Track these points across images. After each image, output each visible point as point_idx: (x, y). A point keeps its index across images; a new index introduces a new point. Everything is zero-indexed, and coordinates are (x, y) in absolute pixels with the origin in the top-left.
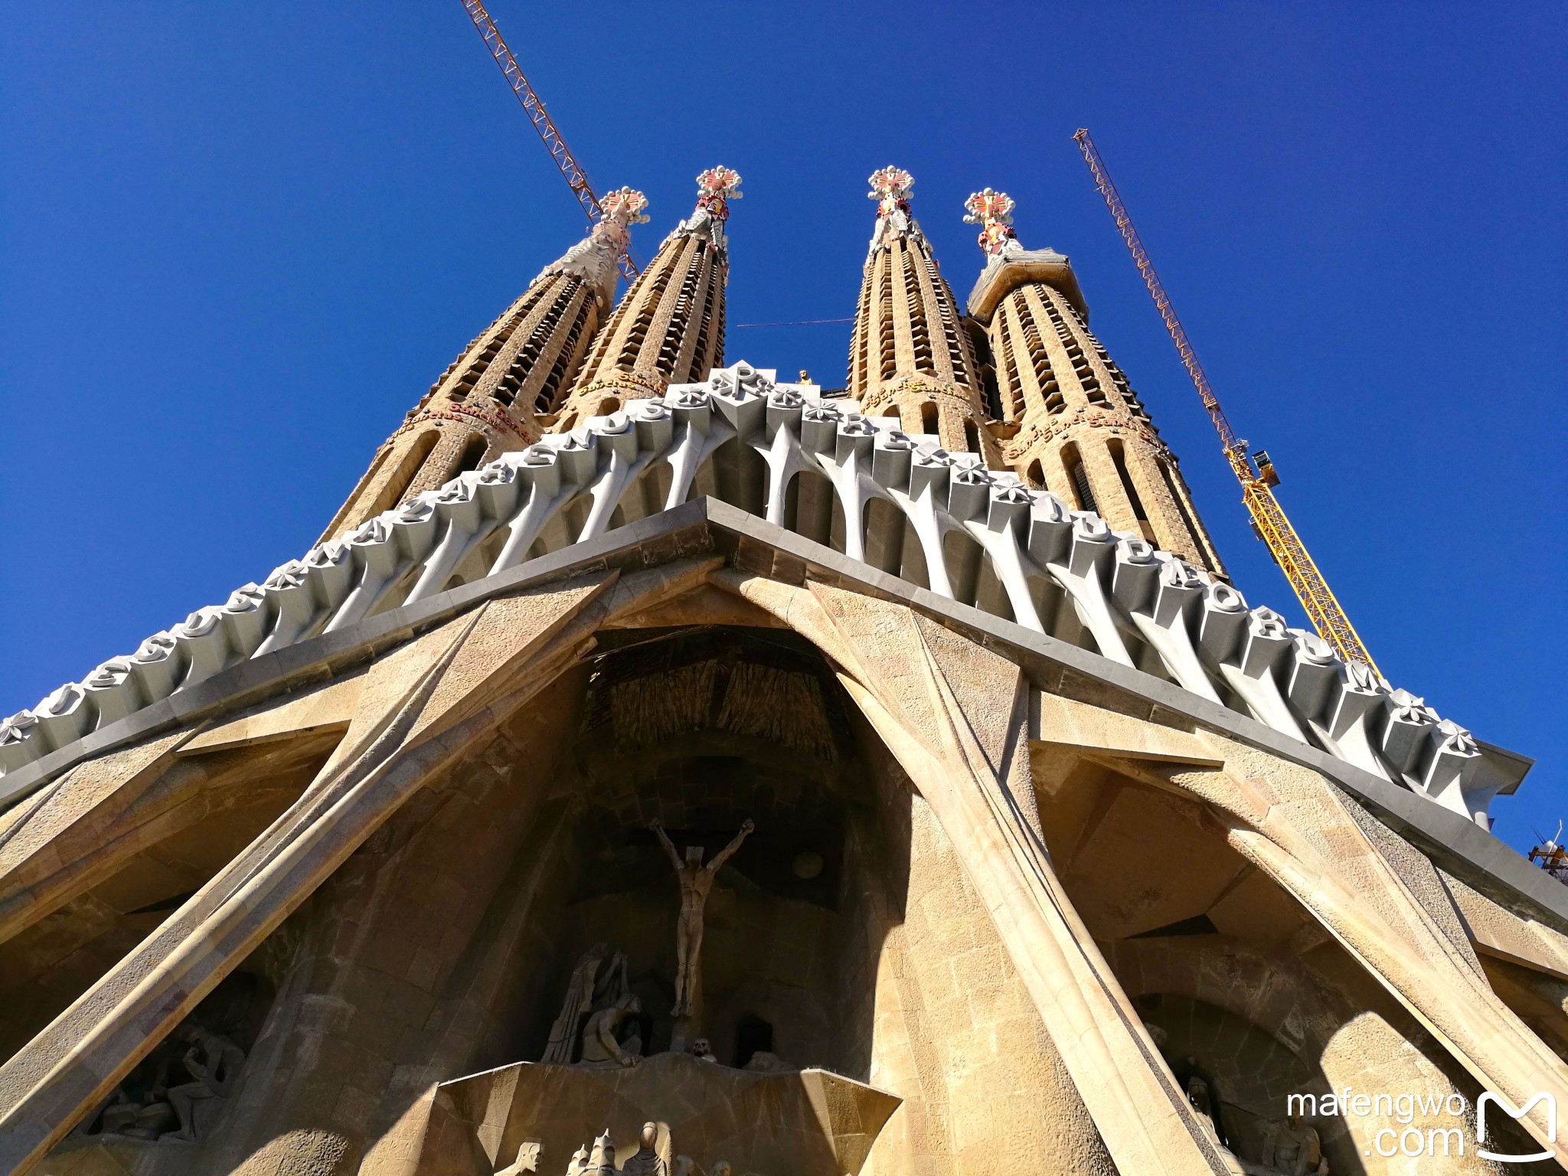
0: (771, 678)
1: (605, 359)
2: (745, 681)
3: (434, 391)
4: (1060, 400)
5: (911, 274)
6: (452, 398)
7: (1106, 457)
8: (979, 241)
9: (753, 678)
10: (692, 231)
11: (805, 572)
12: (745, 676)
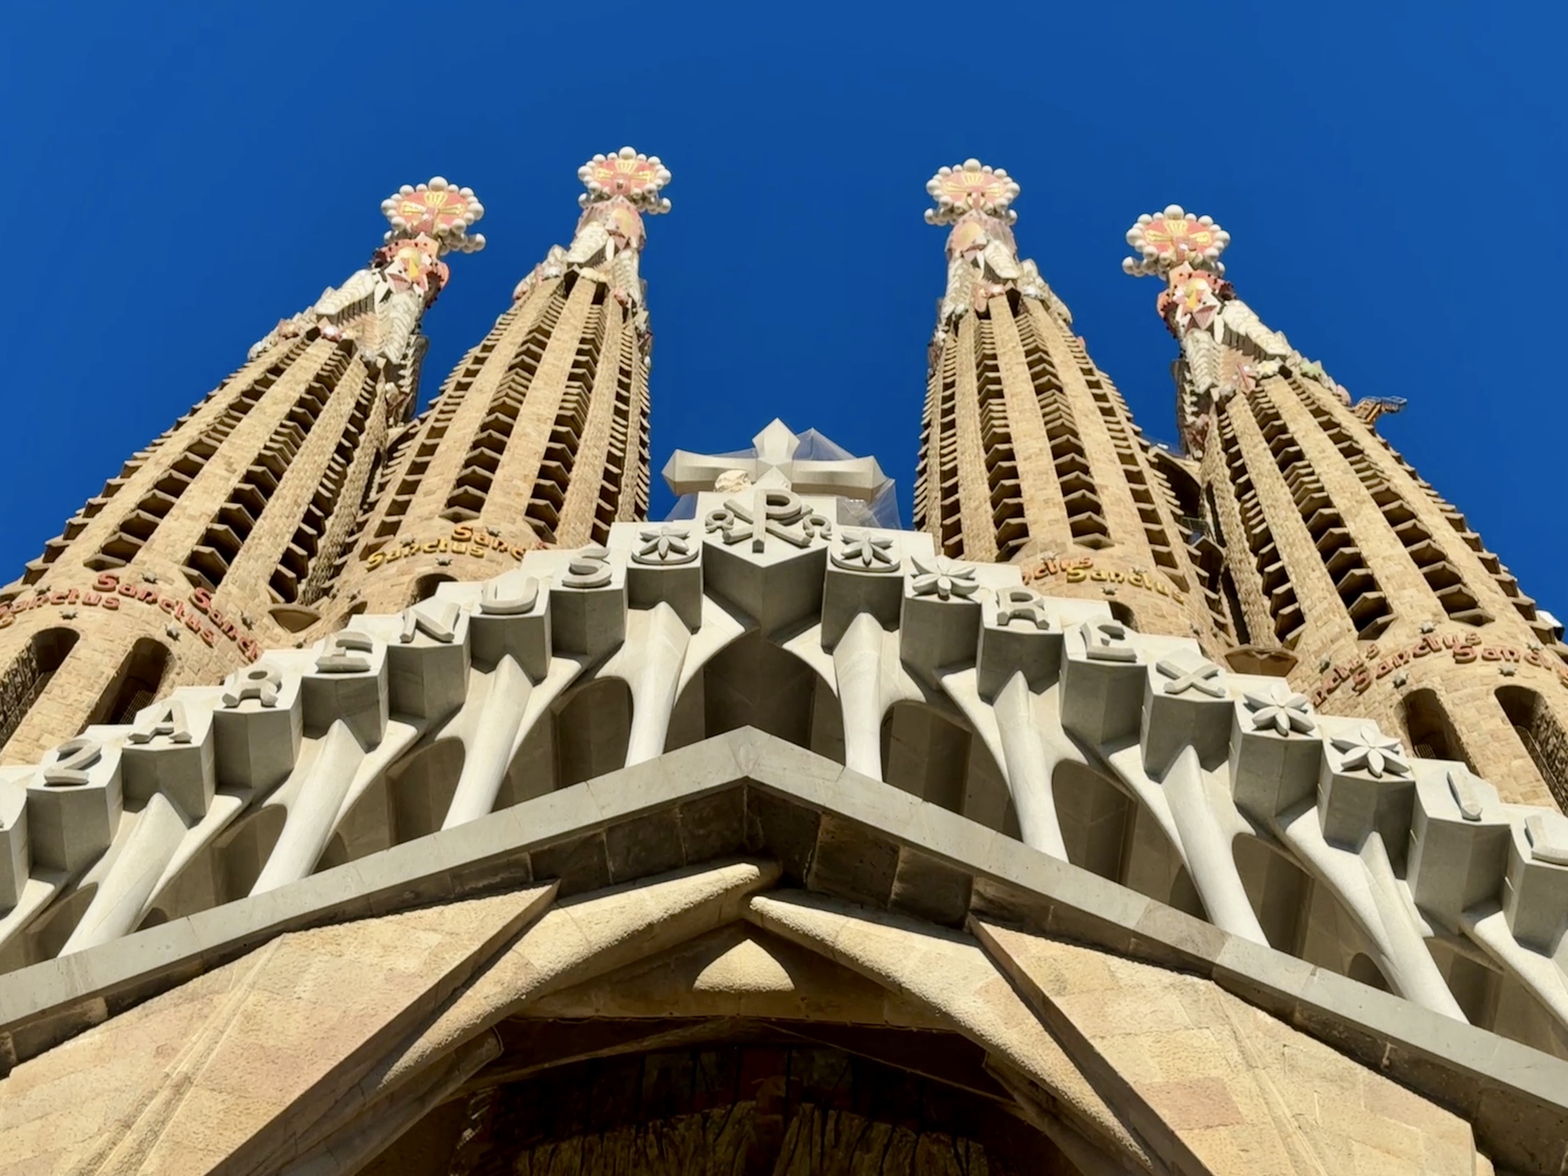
0: (878, 1147)
1: (417, 499)
2: (818, 1150)
3: (54, 554)
4: (1382, 607)
5: (1038, 360)
6: (97, 566)
7: (1498, 722)
8: (1159, 309)
9: (836, 1145)
10: (581, 266)
11: (968, 900)
12: (817, 1138)
